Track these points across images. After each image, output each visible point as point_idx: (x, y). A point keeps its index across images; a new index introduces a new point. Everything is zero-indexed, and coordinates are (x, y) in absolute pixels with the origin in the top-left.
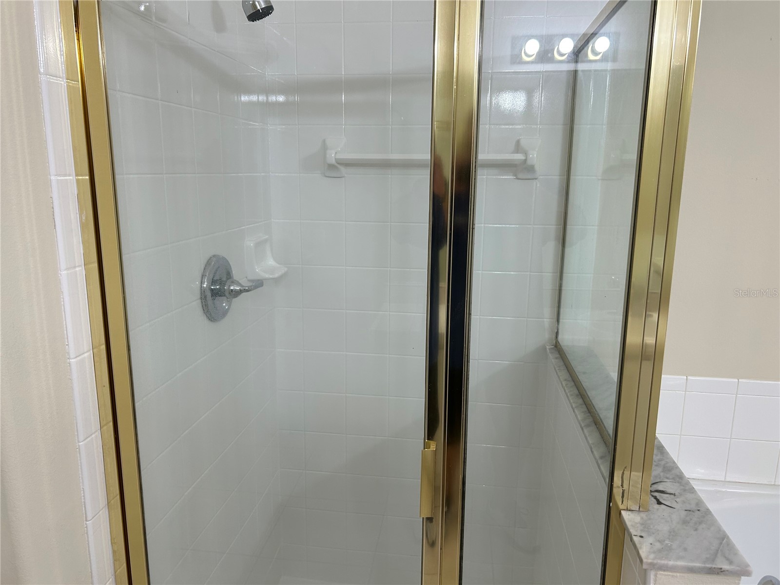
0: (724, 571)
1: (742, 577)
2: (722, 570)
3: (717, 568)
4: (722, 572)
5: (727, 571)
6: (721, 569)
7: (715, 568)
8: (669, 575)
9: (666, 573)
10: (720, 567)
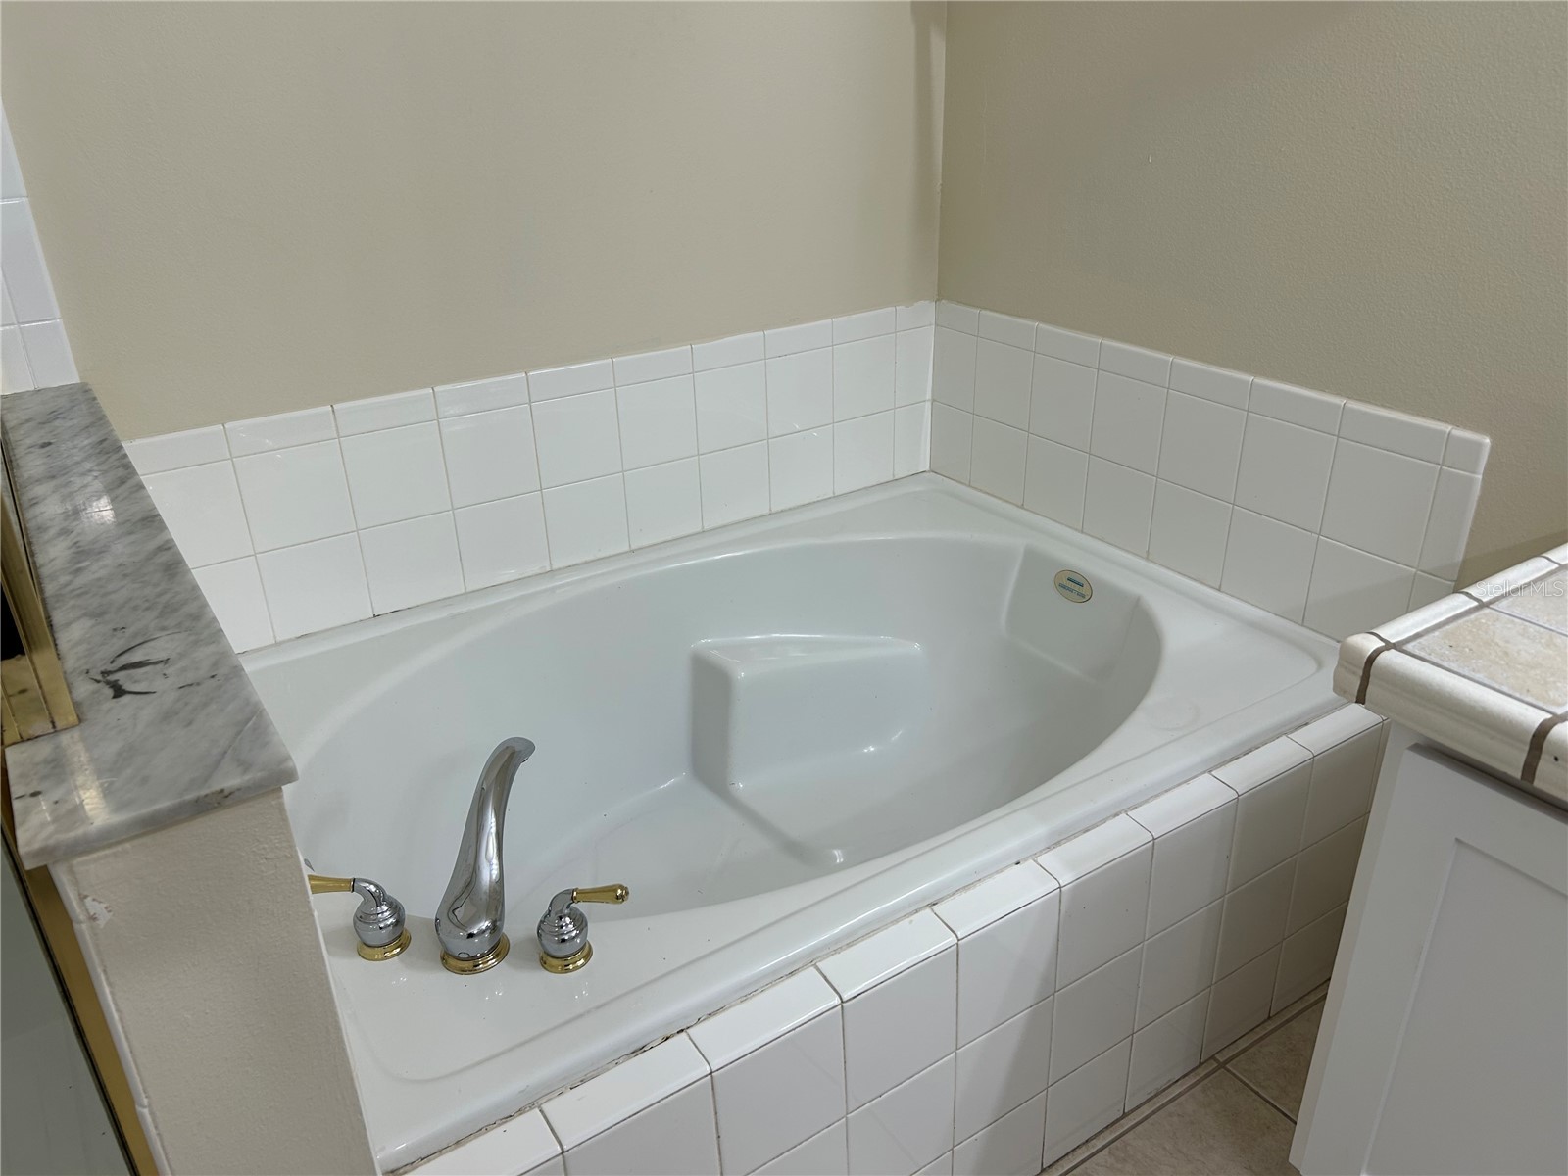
0: (230, 794)
1: (283, 787)
2: (226, 793)
3: (213, 793)
4: (227, 797)
5: (239, 789)
6: (222, 791)
7: (206, 795)
8: (106, 856)
9: (95, 855)
10: (218, 787)
